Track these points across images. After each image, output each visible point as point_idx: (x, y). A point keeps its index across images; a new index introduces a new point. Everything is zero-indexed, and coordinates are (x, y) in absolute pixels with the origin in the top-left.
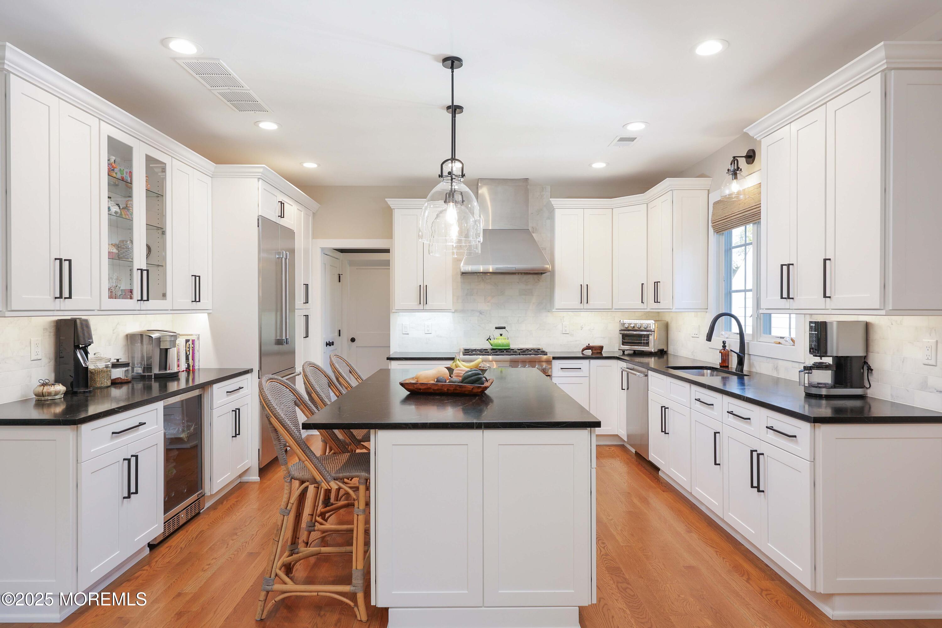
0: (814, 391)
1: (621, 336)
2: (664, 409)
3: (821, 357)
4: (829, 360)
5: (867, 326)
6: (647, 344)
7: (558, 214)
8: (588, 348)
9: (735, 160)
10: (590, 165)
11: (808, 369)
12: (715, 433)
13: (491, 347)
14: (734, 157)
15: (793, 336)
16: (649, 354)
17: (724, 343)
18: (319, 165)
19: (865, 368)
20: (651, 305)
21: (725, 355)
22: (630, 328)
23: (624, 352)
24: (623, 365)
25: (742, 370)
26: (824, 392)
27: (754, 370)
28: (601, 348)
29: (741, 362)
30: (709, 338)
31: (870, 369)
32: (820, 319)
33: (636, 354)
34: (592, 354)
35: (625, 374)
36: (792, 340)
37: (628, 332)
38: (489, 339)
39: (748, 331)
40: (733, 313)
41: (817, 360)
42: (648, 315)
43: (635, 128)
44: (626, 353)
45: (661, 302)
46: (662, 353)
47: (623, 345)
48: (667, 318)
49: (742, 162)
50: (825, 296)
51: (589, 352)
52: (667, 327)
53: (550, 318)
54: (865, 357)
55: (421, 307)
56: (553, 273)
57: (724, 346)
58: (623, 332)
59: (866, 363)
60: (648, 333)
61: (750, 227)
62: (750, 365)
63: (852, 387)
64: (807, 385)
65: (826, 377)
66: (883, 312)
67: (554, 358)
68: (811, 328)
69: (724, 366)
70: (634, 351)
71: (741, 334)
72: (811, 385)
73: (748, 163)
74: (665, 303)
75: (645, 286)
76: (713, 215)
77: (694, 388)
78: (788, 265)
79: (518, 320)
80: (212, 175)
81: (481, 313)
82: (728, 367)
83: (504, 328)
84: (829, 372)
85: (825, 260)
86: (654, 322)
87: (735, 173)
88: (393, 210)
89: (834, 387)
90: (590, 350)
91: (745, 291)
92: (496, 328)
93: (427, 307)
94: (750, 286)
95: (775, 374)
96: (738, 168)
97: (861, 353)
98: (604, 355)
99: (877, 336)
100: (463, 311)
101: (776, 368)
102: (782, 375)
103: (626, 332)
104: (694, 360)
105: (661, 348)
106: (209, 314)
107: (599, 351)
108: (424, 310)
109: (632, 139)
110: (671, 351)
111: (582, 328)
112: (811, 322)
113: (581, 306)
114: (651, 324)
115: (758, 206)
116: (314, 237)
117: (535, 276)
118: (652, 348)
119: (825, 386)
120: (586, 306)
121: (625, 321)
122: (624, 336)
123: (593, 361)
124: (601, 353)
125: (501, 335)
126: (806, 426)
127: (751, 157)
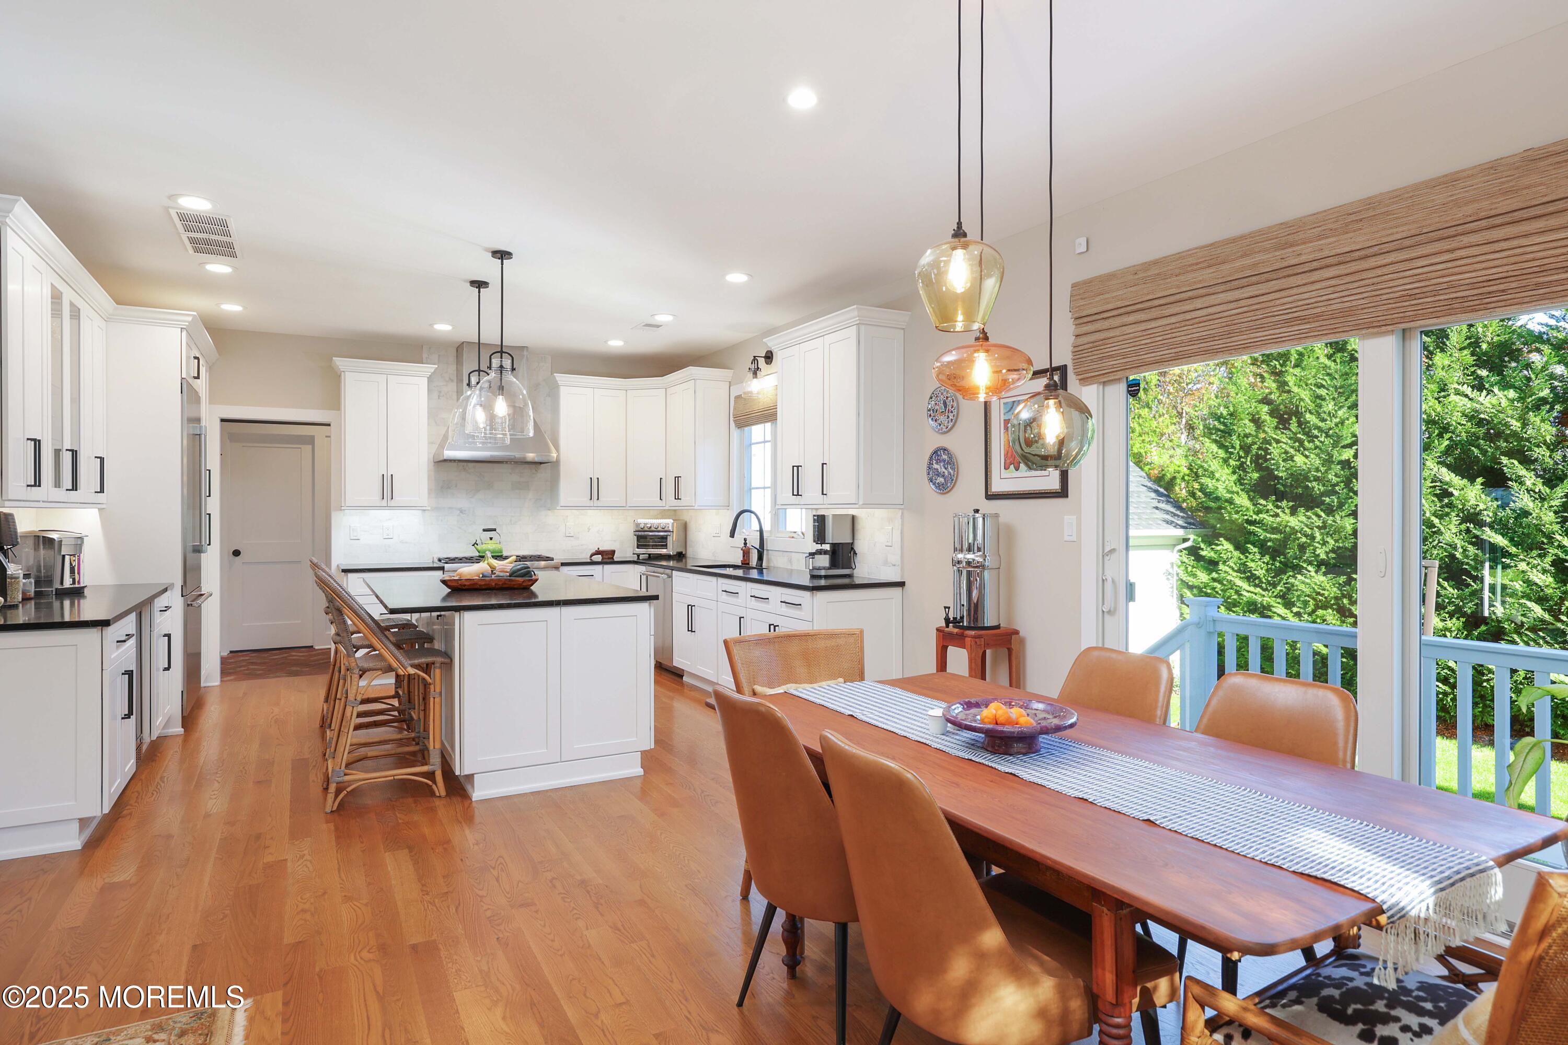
0: (816, 573)
1: (636, 537)
2: (690, 607)
3: (821, 544)
4: (827, 547)
5: (853, 518)
6: (665, 546)
7: (564, 392)
8: (598, 552)
9: (755, 359)
10: (606, 342)
11: (812, 555)
12: (740, 618)
13: (477, 554)
14: (755, 357)
15: (804, 530)
16: (668, 557)
17: (745, 540)
18: (245, 308)
19: (852, 553)
20: (670, 501)
21: (746, 553)
22: (646, 529)
23: (638, 556)
24: (642, 569)
25: (761, 566)
26: (823, 573)
27: (772, 565)
28: (613, 552)
29: (760, 558)
30: (732, 535)
31: (855, 553)
32: (820, 513)
33: (651, 557)
34: (603, 559)
35: (644, 578)
36: (803, 533)
37: (643, 533)
38: (475, 544)
39: (767, 527)
40: (753, 509)
41: (819, 547)
42: (664, 514)
43: (661, 318)
44: (641, 557)
45: (682, 498)
46: (680, 556)
47: (638, 548)
48: (686, 517)
49: (762, 361)
50: (823, 494)
51: (598, 558)
52: (685, 527)
53: (551, 518)
54: (852, 544)
55: (384, 503)
56: (555, 464)
57: (745, 544)
58: (637, 533)
59: (852, 548)
60: (666, 534)
61: (768, 425)
62: (768, 561)
63: (843, 568)
64: (811, 568)
65: (824, 561)
66: (857, 506)
67: (563, 564)
68: (814, 520)
69: (745, 565)
70: (649, 554)
71: (761, 532)
72: (814, 568)
73: (767, 363)
74: (686, 499)
75: (663, 481)
76: (735, 409)
77: (721, 580)
78: (798, 467)
79: (511, 521)
80: (108, 318)
81: (461, 512)
82: (748, 564)
83: (495, 530)
84: (827, 556)
85: (823, 464)
86: (672, 521)
87: (755, 372)
88: (343, 373)
89: (830, 568)
90: (600, 556)
91: (764, 488)
92: (484, 530)
93: (392, 503)
94: (768, 484)
95: (789, 567)
96: (758, 368)
97: (850, 541)
98: (616, 560)
99: (860, 525)
100: (436, 509)
101: (790, 561)
102: (795, 567)
103: (640, 533)
104: (715, 561)
105: (679, 550)
106: (99, 509)
107: (611, 556)
108: (388, 507)
109: (658, 326)
110: (689, 553)
111: (589, 529)
112: (814, 516)
113: (591, 503)
114: (668, 522)
115: (775, 407)
116: (209, 404)
117: (534, 466)
118: (670, 550)
119: (824, 568)
120: (596, 503)
121: (640, 521)
122: (639, 538)
123: (606, 567)
124: (613, 558)
125: (491, 539)
126: (807, 594)
127: (769, 357)
